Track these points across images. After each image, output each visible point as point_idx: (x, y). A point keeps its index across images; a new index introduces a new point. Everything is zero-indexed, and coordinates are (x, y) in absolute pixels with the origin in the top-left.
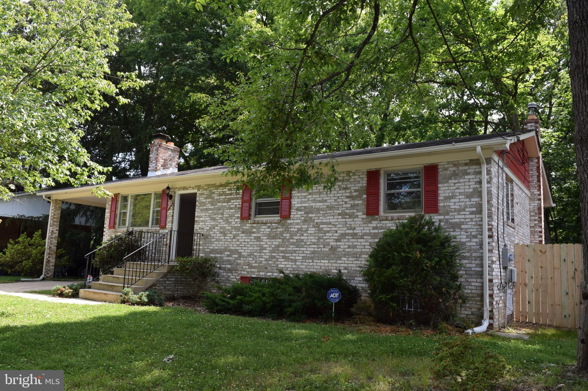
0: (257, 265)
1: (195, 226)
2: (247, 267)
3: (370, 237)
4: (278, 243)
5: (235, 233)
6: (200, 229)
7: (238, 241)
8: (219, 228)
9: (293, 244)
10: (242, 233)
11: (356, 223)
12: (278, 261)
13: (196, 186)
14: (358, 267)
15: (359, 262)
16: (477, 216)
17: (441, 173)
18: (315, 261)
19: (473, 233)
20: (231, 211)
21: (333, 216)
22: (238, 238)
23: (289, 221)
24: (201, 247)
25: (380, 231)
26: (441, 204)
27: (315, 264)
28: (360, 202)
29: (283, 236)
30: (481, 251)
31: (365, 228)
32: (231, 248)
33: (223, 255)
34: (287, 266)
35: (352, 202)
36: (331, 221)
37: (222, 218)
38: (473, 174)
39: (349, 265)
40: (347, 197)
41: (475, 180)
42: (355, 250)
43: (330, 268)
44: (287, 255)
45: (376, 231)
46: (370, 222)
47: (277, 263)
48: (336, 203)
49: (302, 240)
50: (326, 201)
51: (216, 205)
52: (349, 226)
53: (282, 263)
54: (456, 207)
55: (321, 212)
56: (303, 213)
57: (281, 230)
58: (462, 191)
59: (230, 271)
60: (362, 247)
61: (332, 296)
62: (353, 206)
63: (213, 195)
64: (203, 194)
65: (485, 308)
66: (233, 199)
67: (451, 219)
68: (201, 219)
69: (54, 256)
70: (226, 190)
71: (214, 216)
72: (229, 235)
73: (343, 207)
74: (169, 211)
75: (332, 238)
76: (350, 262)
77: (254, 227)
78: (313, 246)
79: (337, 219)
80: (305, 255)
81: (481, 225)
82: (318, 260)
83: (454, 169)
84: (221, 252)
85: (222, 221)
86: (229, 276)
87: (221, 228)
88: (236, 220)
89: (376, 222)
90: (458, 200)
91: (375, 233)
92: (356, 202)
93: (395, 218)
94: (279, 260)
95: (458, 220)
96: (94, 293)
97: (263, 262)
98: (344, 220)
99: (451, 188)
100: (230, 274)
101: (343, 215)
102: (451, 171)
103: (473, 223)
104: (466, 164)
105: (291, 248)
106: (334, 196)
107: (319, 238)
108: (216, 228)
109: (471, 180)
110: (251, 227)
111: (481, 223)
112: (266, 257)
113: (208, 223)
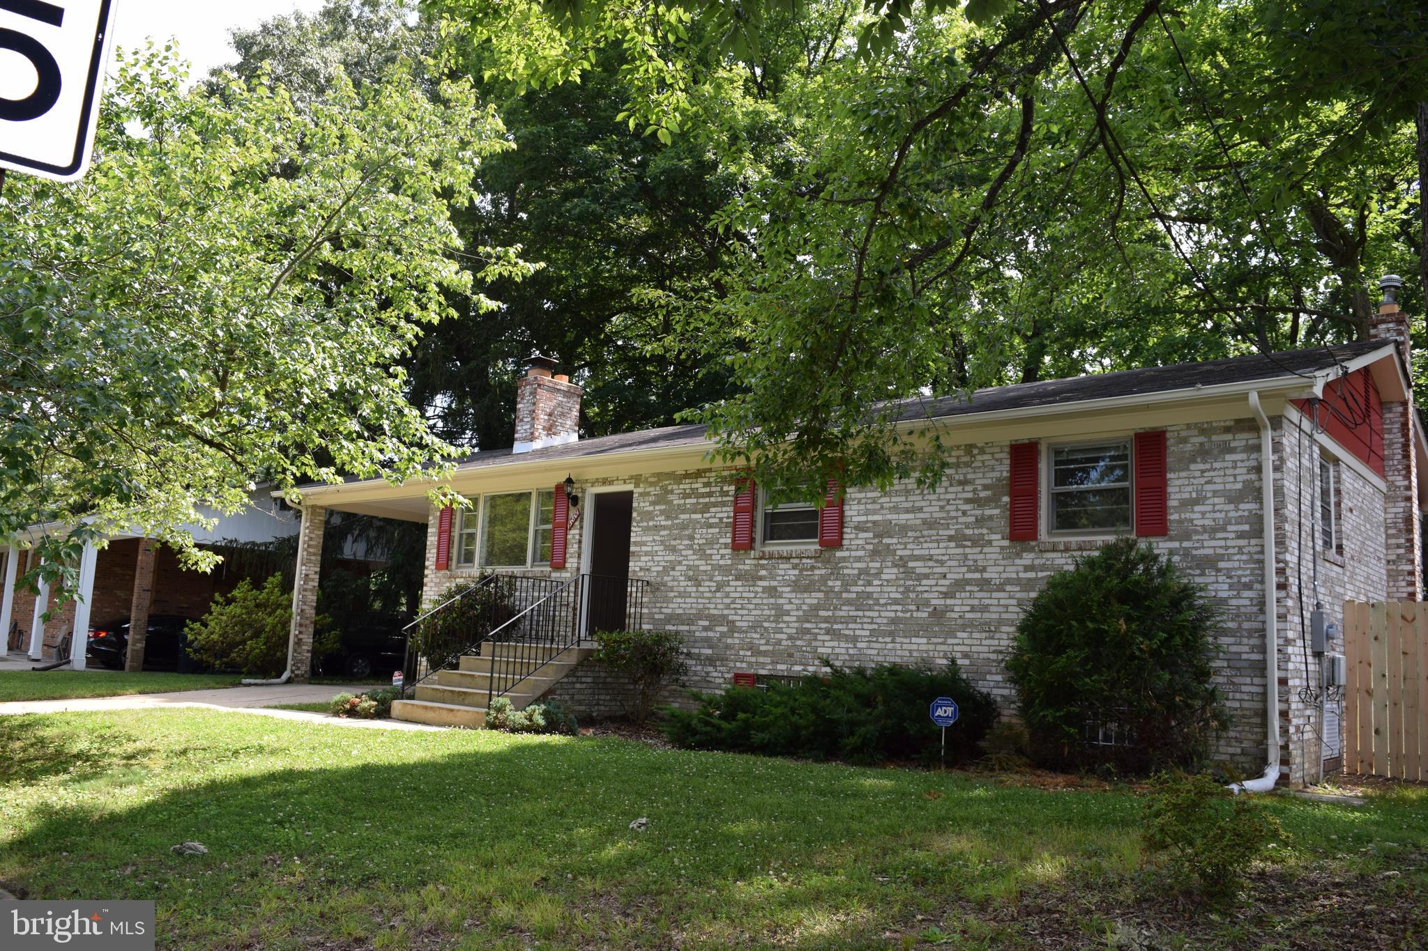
0: (770, 648)
1: (631, 564)
2: (749, 653)
3: (1018, 589)
4: (815, 601)
5: (719, 578)
6: (641, 569)
7: (727, 597)
8: (684, 568)
9: (849, 602)
10: (737, 579)
11: (988, 556)
12: (816, 640)
13: (631, 477)
14: (994, 652)
15: (996, 642)
16: (1253, 542)
17: (1173, 448)
18: (898, 640)
19: (1244, 580)
20: (710, 531)
21: (938, 541)
22: (728, 589)
23: (839, 554)
24: (645, 611)
25: (1040, 575)
26: (1174, 517)
27: (898, 646)
28: (997, 511)
29: (826, 585)
30: (1261, 618)
31: (1008, 569)
32: (713, 612)
33: (693, 628)
34: (837, 651)
35: (978, 512)
36: (932, 552)
37: (690, 547)
38: (1242, 452)
39: (974, 649)
40: (968, 501)
41: (1247, 464)
42: (986, 615)
43: (931, 654)
44: (835, 627)
45: (1032, 575)
46: (1018, 555)
47: (814, 644)
48: (944, 515)
49: (869, 595)
50: (920, 509)
51: (677, 518)
52: (971, 563)
53: (827, 644)
54: (1207, 522)
55: (910, 534)
56: (871, 535)
57: (823, 572)
58: (1221, 487)
59: (711, 661)
60: (1001, 609)
61: (940, 712)
62: (980, 521)
63: (671, 497)
64: (648, 494)
65: (1270, 741)
66: (715, 505)
67: (1196, 548)
68: (644, 548)
69: (311, 630)
70: (698, 485)
71: (673, 543)
72: (707, 583)
73: (957, 523)
74: (572, 532)
75: (934, 589)
76: (975, 642)
77: (763, 567)
78: (894, 608)
79: (946, 548)
80: (875, 626)
81: (1262, 562)
82: (905, 637)
83: (1202, 439)
84: (690, 621)
85: (691, 552)
86: (707, 673)
87: (689, 568)
88: (722, 551)
89: (1032, 555)
90: (1210, 508)
91: (1030, 579)
92: (988, 512)
93: (1074, 546)
94: (819, 637)
95: (1211, 551)
96: (426, 708)
97: (784, 643)
98: (960, 551)
99: (1195, 481)
100: (711, 669)
101: (958, 539)
102: (1193, 444)
103: (1244, 557)
104: (1227, 430)
105: (845, 611)
106: (939, 500)
107: (907, 590)
108: (678, 568)
109: (1239, 464)
110: (755, 565)
111: (1260, 557)
112: (789, 631)
113: (660, 558)
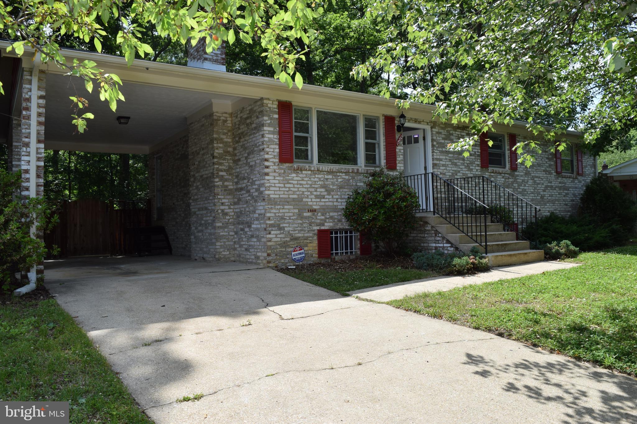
6: (441, 174)
8: (461, 174)
23: (516, 173)
25: (562, 185)
26: (583, 170)
28: (553, 163)
29: (513, 186)
31: (556, 182)
35: (549, 163)
36: (540, 175)
37: (463, 164)
40: (547, 158)
42: (553, 198)
46: (558, 178)
48: (542, 162)
49: (525, 190)
52: (549, 180)
54: (588, 173)
55: (534, 168)
56: (525, 167)
57: (512, 180)
58: (589, 163)
60: (555, 196)
62: (550, 166)
67: (587, 180)
68: (441, 162)
70: (465, 134)
71: (455, 161)
74: (399, 148)
77: (492, 176)
85: (464, 167)
87: (463, 175)
88: (477, 168)
89: (561, 179)
90: (588, 169)
92: (551, 163)
93: (568, 176)
108: (458, 174)
110: (490, 176)
113: (450, 169)
